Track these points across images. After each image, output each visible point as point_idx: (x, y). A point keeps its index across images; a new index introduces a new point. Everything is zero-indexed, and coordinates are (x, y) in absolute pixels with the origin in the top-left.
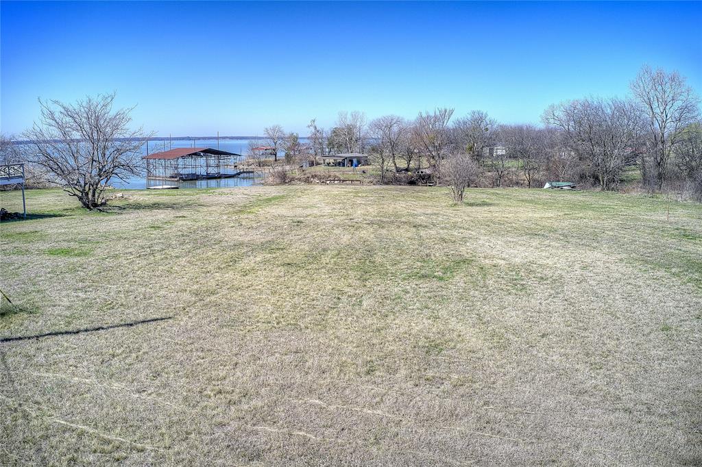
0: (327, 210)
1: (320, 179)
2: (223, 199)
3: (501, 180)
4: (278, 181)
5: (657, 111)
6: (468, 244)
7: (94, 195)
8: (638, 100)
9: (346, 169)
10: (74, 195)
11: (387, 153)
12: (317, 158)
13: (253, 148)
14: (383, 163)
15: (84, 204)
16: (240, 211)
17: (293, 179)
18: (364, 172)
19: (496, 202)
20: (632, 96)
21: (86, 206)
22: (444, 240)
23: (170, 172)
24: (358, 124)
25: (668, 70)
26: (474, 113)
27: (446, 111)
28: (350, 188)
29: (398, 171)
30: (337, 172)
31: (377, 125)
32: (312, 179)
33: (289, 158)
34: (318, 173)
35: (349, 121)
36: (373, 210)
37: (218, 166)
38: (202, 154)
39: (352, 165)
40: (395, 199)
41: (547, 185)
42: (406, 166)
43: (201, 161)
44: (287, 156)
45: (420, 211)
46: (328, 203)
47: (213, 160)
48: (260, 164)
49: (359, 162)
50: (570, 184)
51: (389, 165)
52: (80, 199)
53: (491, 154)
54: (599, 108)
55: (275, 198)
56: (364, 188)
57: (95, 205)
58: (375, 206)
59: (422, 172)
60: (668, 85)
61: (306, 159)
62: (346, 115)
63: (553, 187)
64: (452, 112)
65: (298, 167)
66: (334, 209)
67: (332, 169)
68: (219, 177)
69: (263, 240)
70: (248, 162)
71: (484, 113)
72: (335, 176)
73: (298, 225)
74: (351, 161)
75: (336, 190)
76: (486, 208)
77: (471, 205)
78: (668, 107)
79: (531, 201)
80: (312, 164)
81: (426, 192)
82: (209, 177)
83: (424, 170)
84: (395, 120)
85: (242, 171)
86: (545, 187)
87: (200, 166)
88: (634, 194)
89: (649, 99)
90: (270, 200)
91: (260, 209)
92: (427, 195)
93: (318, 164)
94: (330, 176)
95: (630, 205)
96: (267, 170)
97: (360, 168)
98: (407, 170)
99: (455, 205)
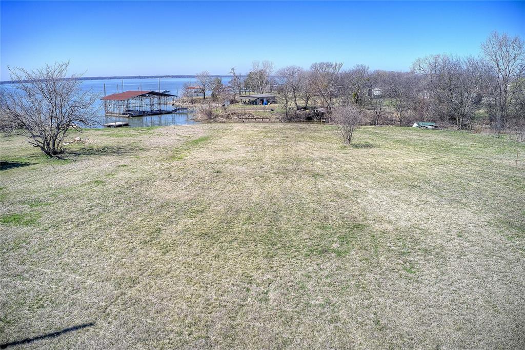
0: (242, 154)
1: (238, 116)
2: (160, 141)
3: (379, 120)
4: (206, 117)
5: (502, 67)
6: (359, 200)
7: (54, 145)
8: (488, 58)
9: (259, 106)
10: (38, 146)
11: (290, 95)
12: (236, 97)
13: (187, 87)
14: (287, 103)
15: (46, 152)
16: (172, 157)
17: (217, 116)
18: (272, 110)
19: (377, 143)
20: (483, 55)
21: (48, 153)
22: (338, 194)
23: (122, 110)
24: (268, 71)
25: (511, 36)
26: (358, 66)
27: (336, 64)
28: (261, 127)
29: (298, 109)
30: (251, 109)
31: (282, 75)
32: (232, 116)
33: (214, 98)
34: (237, 111)
35: (261, 67)
36: (279, 153)
37: (160, 104)
38: (147, 95)
39: (263, 104)
40: (297, 140)
41: (415, 125)
42: (305, 105)
43: (147, 101)
44: (213, 95)
45: (317, 154)
46: (243, 144)
47: (155, 100)
48: (193, 102)
49: (268, 102)
50: (433, 124)
51: (292, 104)
52: (43, 149)
53: (370, 94)
54: (457, 65)
55: (201, 140)
56: (273, 126)
57: (55, 153)
58: (281, 149)
59: (317, 111)
60: (511, 47)
61: (227, 99)
62: (259, 63)
63: (420, 126)
64: (341, 65)
65: (221, 105)
66: (248, 152)
67: (247, 106)
68: (161, 113)
69: (186, 197)
70: (183, 100)
71: (367, 66)
72: (250, 114)
73: (217, 176)
74: (262, 100)
75: (250, 129)
76: (369, 150)
77: (357, 146)
78: (510, 65)
79: (404, 142)
80: (232, 102)
81: (320, 131)
82: (153, 113)
83: (318, 109)
84: (296, 70)
85: (178, 108)
86: (413, 126)
87: (146, 105)
88: (484, 134)
89: (497, 58)
90: (196, 142)
91: (188, 154)
92: (322, 135)
93: (236, 102)
94: (245, 114)
95: (483, 146)
96: (198, 106)
97: (270, 106)
98: (305, 108)
99: (345, 147)
